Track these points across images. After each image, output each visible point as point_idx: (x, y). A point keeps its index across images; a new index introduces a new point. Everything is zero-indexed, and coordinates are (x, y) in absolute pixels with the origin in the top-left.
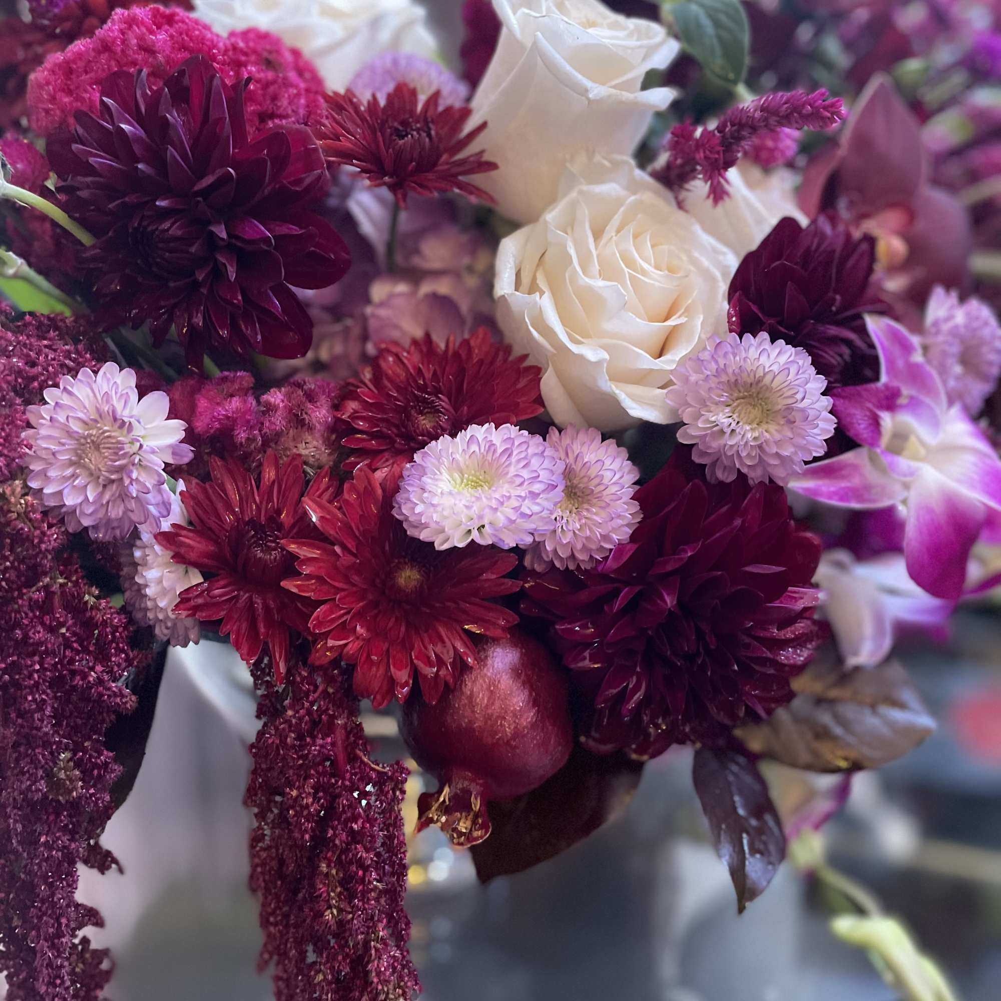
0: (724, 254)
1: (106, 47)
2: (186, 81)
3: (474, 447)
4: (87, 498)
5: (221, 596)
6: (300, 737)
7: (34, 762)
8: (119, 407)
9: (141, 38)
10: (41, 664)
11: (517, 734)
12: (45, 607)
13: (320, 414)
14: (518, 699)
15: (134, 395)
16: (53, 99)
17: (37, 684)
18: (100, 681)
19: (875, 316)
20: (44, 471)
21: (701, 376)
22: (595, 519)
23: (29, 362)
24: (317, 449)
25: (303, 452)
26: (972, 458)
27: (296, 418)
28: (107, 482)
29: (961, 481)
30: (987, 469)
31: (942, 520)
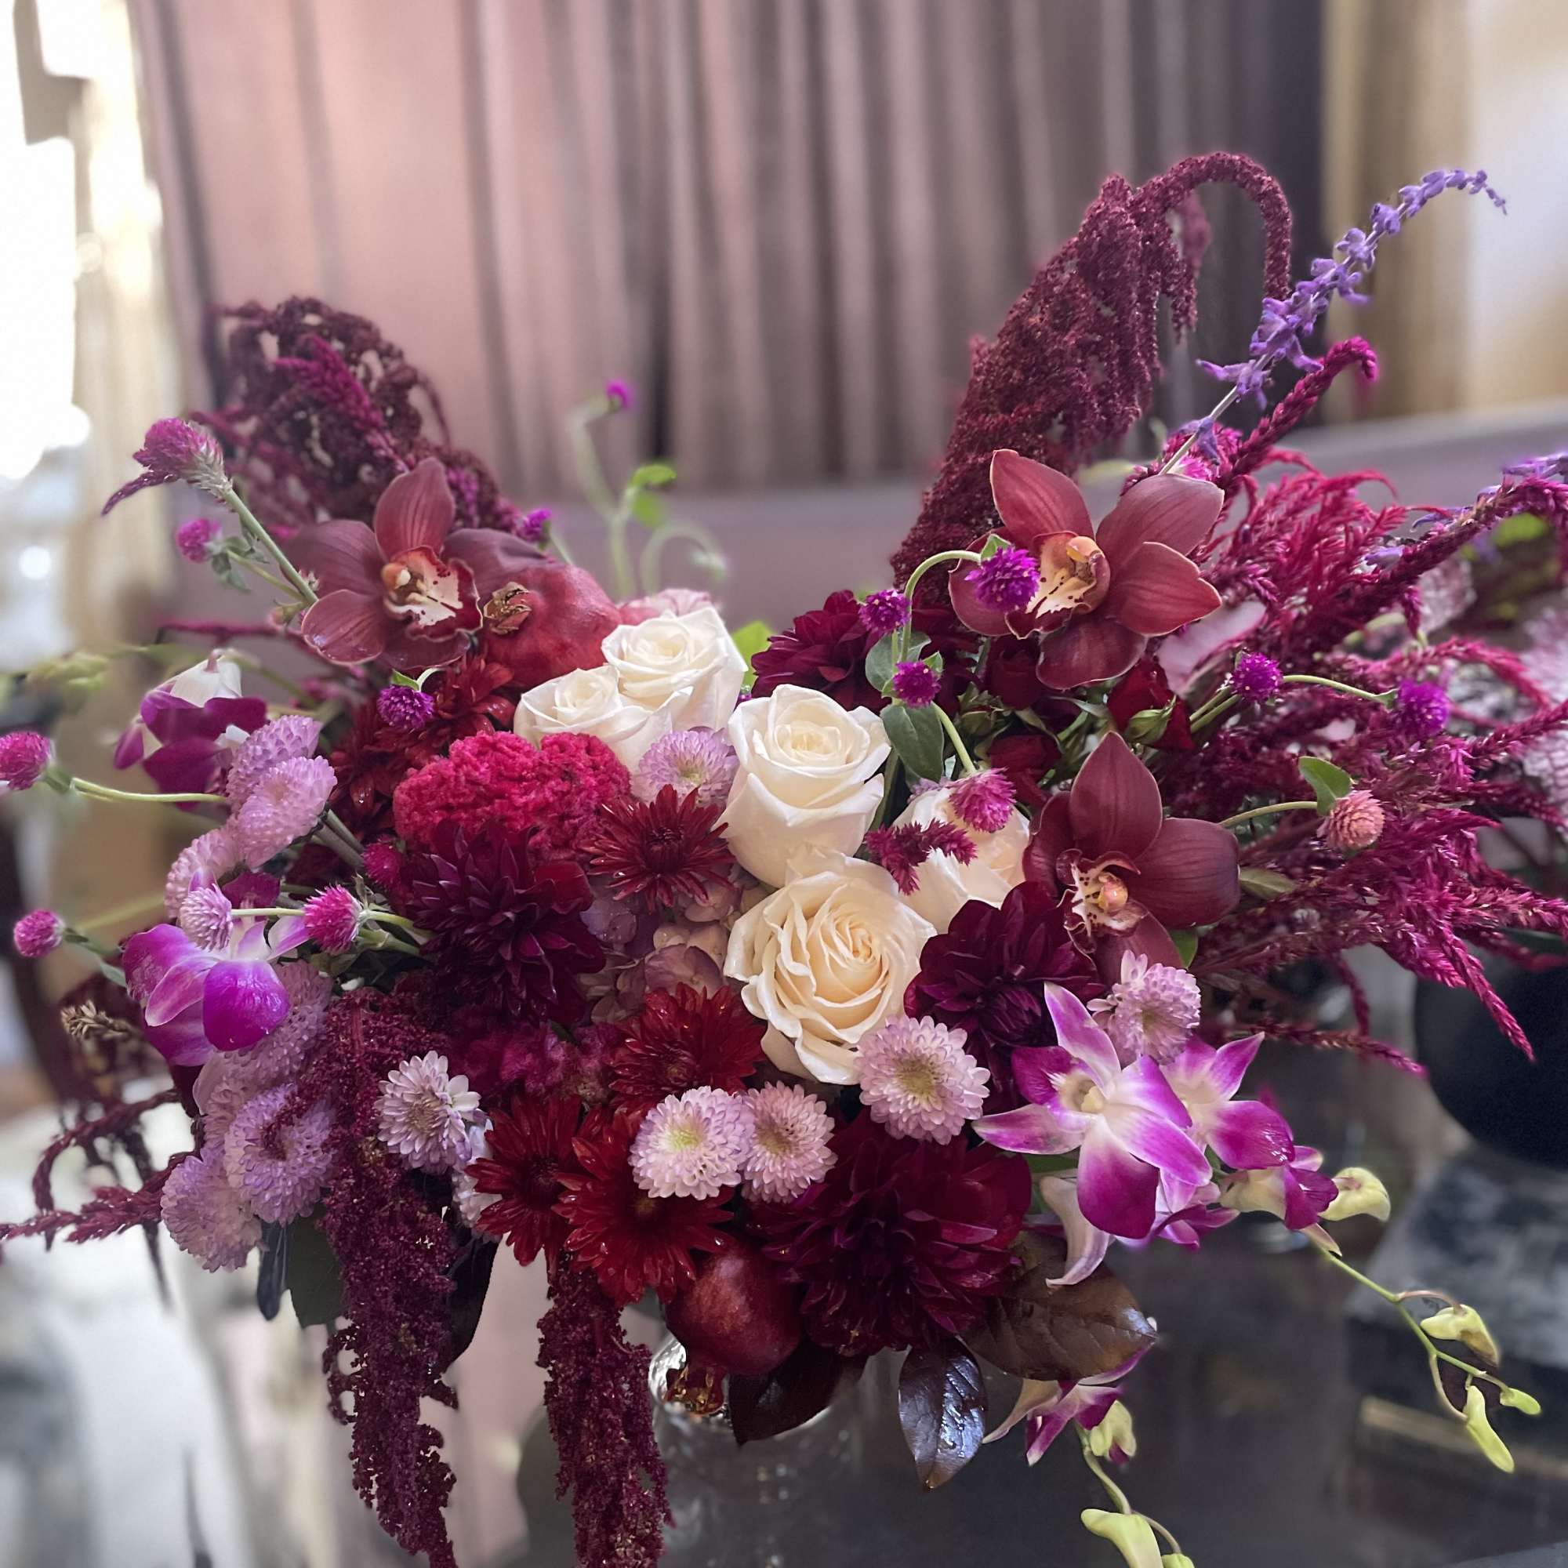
1: (443, 781)
3: (690, 1111)
4: (414, 1150)
5: (510, 1214)
6: (564, 1325)
7: (383, 1330)
8: (434, 1085)
9: (467, 775)
11: (735, 1331)
12: (391, 1219)
13: (591, 1065)
14: (737, 1303)
15: (445, 1076)
16: (409, 816)
17: (383, 1279)
18: (427, 1275)
19: (1054, 987)
20: (388, 1131)
21: (876, 1052)
22: (794, 1163)
23: (382, 1044)
24: (593, 1088)
25: (581, 1092)
26: (1135, 1115)
27: (572, 1069)
28: (429, 1138)
29: (1124, 1137)
30: (1151, 1126)
31: (1108, 1170)
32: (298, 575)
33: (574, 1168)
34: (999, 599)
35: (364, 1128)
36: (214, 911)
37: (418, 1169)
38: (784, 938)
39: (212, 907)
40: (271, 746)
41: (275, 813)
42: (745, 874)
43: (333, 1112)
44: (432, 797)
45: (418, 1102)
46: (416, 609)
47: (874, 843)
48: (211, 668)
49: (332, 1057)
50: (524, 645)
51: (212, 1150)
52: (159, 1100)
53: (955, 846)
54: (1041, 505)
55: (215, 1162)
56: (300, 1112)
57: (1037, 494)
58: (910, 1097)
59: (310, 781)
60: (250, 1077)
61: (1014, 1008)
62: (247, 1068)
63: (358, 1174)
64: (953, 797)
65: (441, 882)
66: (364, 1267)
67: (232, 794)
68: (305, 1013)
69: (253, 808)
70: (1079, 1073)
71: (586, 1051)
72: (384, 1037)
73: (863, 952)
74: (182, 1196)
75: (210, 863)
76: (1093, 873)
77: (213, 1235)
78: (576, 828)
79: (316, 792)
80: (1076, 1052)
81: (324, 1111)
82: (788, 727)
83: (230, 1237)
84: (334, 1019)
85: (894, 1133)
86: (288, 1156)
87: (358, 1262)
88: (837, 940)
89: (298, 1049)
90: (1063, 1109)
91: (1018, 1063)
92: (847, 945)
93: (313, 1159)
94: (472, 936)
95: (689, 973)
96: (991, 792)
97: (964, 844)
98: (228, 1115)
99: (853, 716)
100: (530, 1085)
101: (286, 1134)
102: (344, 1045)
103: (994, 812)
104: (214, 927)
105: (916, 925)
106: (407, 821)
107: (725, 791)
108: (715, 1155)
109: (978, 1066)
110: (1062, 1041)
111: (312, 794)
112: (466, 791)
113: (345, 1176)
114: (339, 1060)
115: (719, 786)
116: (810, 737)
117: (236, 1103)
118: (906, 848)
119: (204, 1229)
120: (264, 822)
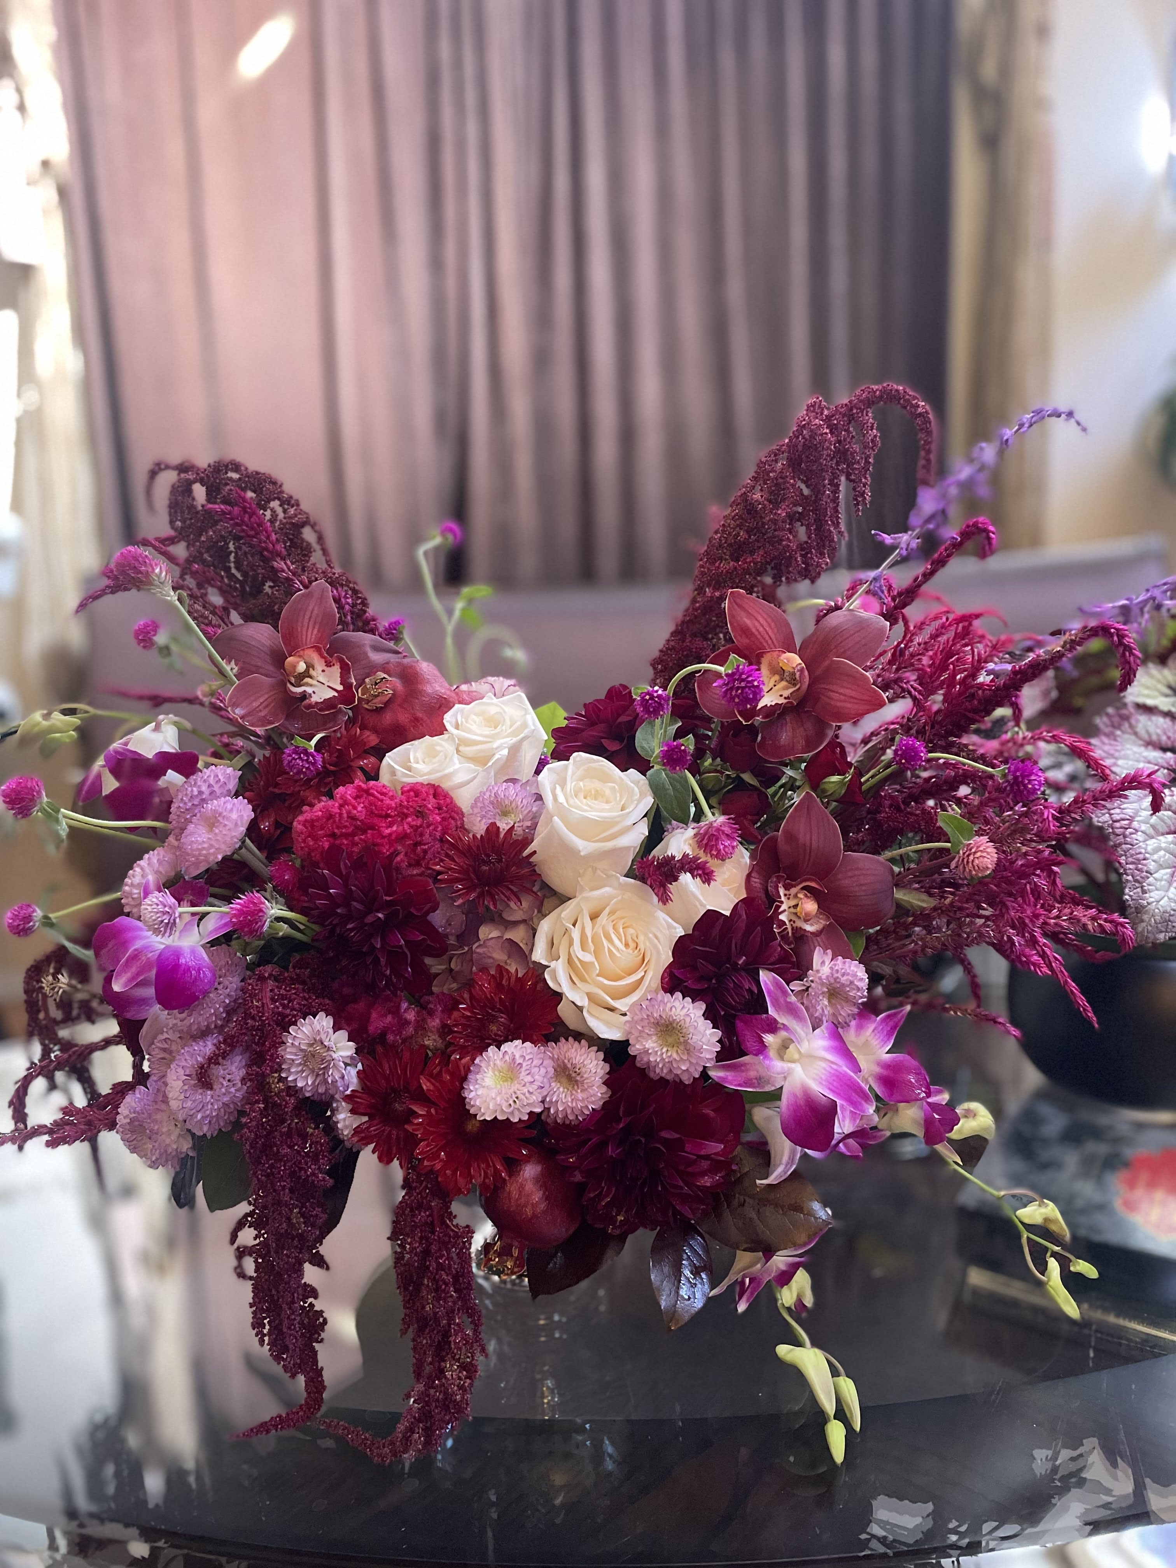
0: (675, 928)
1: (330, 817)
2: (365, 859)
3: (507, 1058)
4: (307, 1084)
5: (375, 1130)
6: (412, 1210)
7: (281, 1214)
8: (323, 1037)
9: (349, 813)
10: (284, 1166)
11: (534, 1216)
12: (289, 1134)
13: (435, 1023)
14: (537, 1196)
15: (331, 1031)
16: (304, 841)
17: (282, 1177)
18: (313, 1174)
19: (767, 972)
20: (289, 1069)
21: (640, 1017)
22: (580, 1096)
23: (284, 1007)
24: (435, 1040)
25: (426, 1043)
26: (823, 1064)
27: (421, 1026)
28: (318, 1075)
29: (814, 1079)
30: (833, 1072)
31: (802, 1103)
32: (223, 663)
33: (421, 1097)
34: (737, 700)
35: (272, 1067)
36: (167, 909)
37: (309, 1097)
38: (576, 934)
39: (165, 906)
40: (204, 788)
41: (209, 838)
42: (545, 886)
43: (247, 1055)
44: (322, 828)
45: (311, 1049)
46: (309, 690)
47: (641, 867)
48: (157, 728)
49: (247, 1015)
50: (388, 718)
51: (155, 1081)
52: (107, 1043)
53: (700, 872)
54: (761, 629)
55: (158, 1090)
56: (224, 1055)
57: (756, 620)
58: (664, 1050)
59: (234, 816)
60: (185, 1029)
61: (738, 987)
62: (185, 1022)
63: (266, 1101)
64: (695, 835)
65: (331, 891)
66: (268, 1168)
67: (174, 822)
68: (228, 983)
69: (192, 834)
70: (783, 1034)
71: (431, 1013)
72: (286, 1002)
73: (632, 945)
74: (134, 1115)
75: (157, 872)
76: (793, 891)
77: (156, 1145)
78: (425, 852)
79: (239, 823)
80: (782, 1019)
81: (241, 1054)
82: (581, 784)
83: (169, 1145)
84: (250, 987)
85: (652, 1075)
86: (215, 1087)
87: (264, 1164)
88: (613, 937)
89: (221, 1010)
90: (771, 1059)
91: (739, 1024)
92: (620, 940)
93: (233, 1090)
94: (352, 930)
95: (505, 957)
96: (723, 832)
97: (707, 871)
98: (167, 1056)
99: (626, 775)
100: (390, 1038)
101: (214, 1071)
102: (257, 1007)
103: (725, 846)
104: (166, 921)
105: (670, 927)
106: (302, 844)
107: (534, 827)
108: (525, 1090)
109: (713, 1028)
110: (771, 1011)
111: (236, 825)
112: (347, 824)
113: (257, 1102)
114: (253, 1018)
115: (529, 824)
116: (597, 791)
117: (174, 1048)
118: (664, 873)
119: (150, 1138)
120: (200, 844)
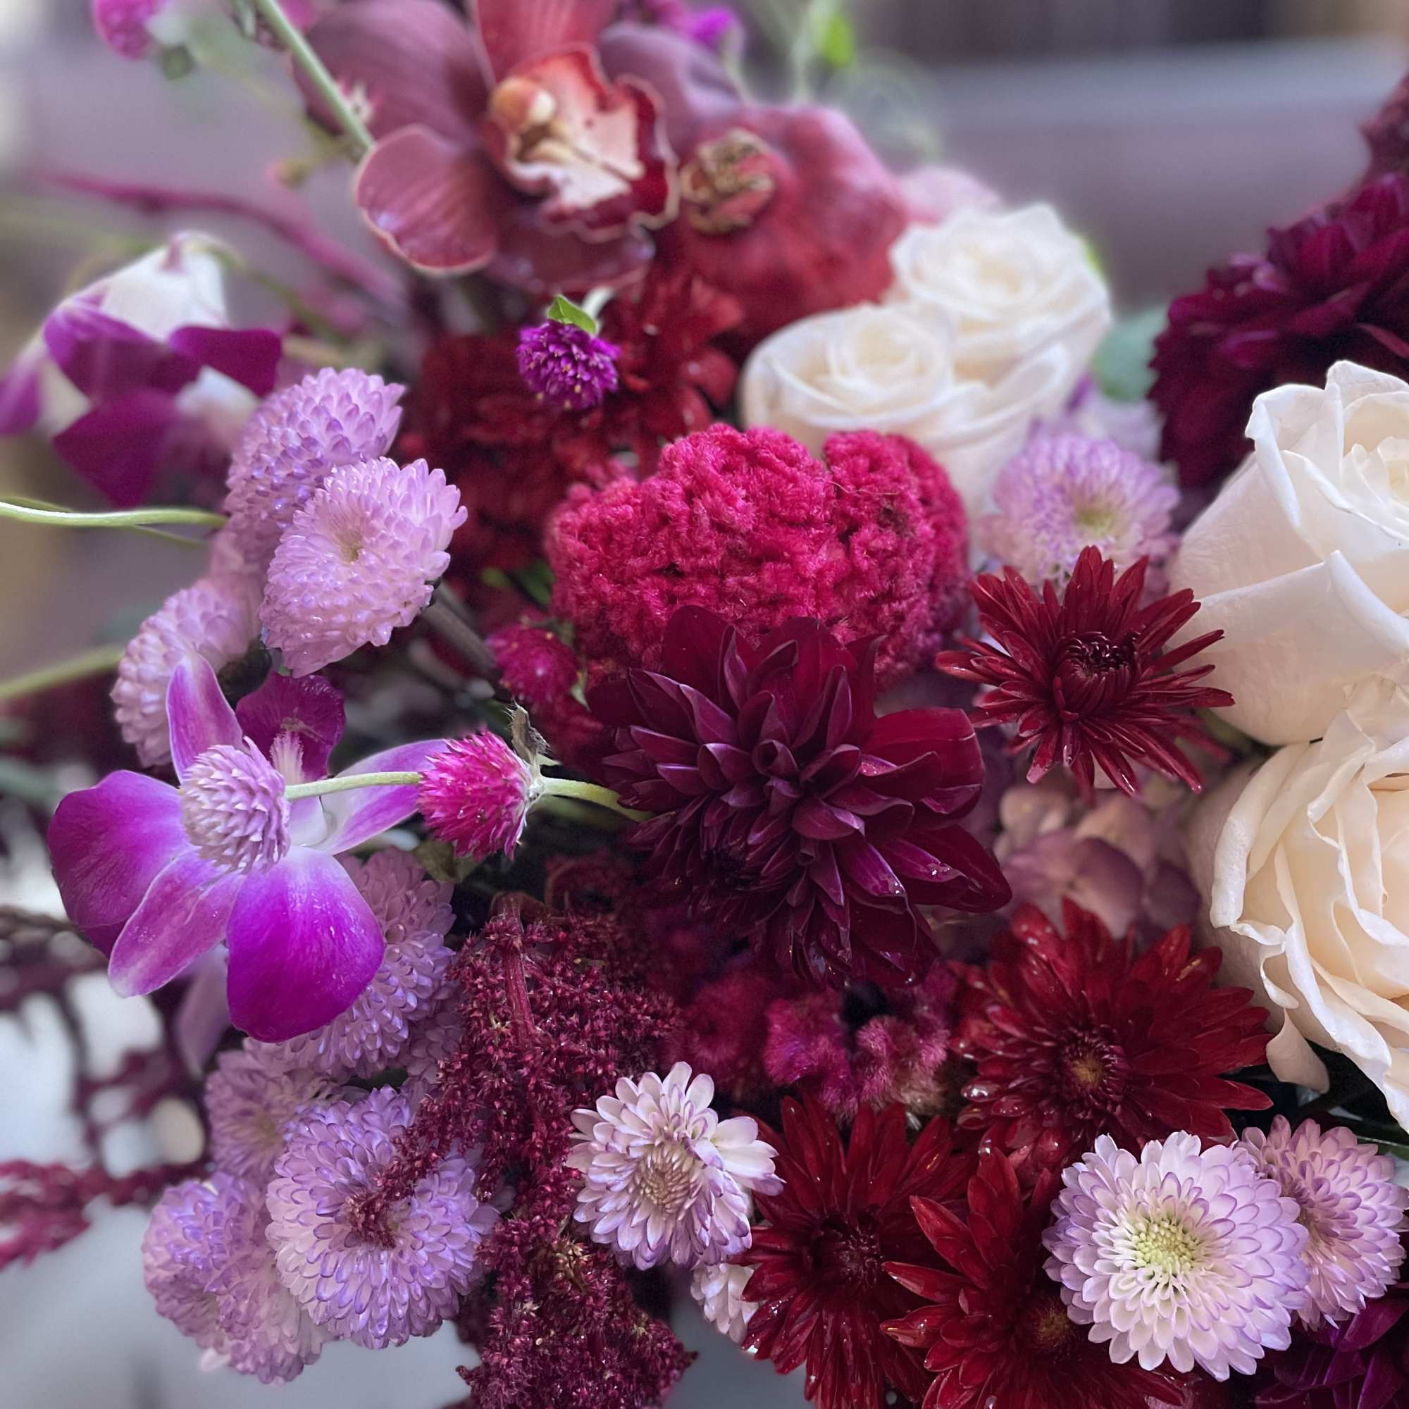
1: (660, 520)
3: (1169, 1187)
8: (689, 1130)
9: (714, 512)
13: (931, 1055)
15: (713, 1118)
16: (587, 581)
20: (596, 1206)
23: (574, 1034)
24: (925, 1090)
25: (907, 1098)
27: (903, 1070)
28: (673, 1222)
32: (333, 89)
33: (922, 1255)
37: (645, 1269)
40: (317, 429)
41: (352, 581)
44: (639, 552)
45: (656, 1159)
46: (556, 173)
48: (173, 263)
56: (426, 1168)
59: (416, 517)
63: (543, 1292)
65: (707, 745)
67: (238, 516)
68: (412, 954)
69: (299, 560)
71: (925, 1030)
75: (205, 650)
78: (900, 617)
79: (432, 538)
81: (466, 1159)
86: (401, 1243)
89: (397, 1022)
93: (447, 1250)
95: (1070, 874)
106: (582, 591)
112: (711, 543)
114: (494, 1067)
119: (229, 1330)
120: (327, 594)
